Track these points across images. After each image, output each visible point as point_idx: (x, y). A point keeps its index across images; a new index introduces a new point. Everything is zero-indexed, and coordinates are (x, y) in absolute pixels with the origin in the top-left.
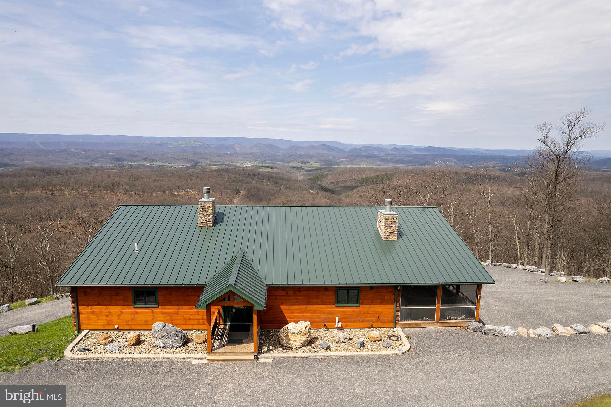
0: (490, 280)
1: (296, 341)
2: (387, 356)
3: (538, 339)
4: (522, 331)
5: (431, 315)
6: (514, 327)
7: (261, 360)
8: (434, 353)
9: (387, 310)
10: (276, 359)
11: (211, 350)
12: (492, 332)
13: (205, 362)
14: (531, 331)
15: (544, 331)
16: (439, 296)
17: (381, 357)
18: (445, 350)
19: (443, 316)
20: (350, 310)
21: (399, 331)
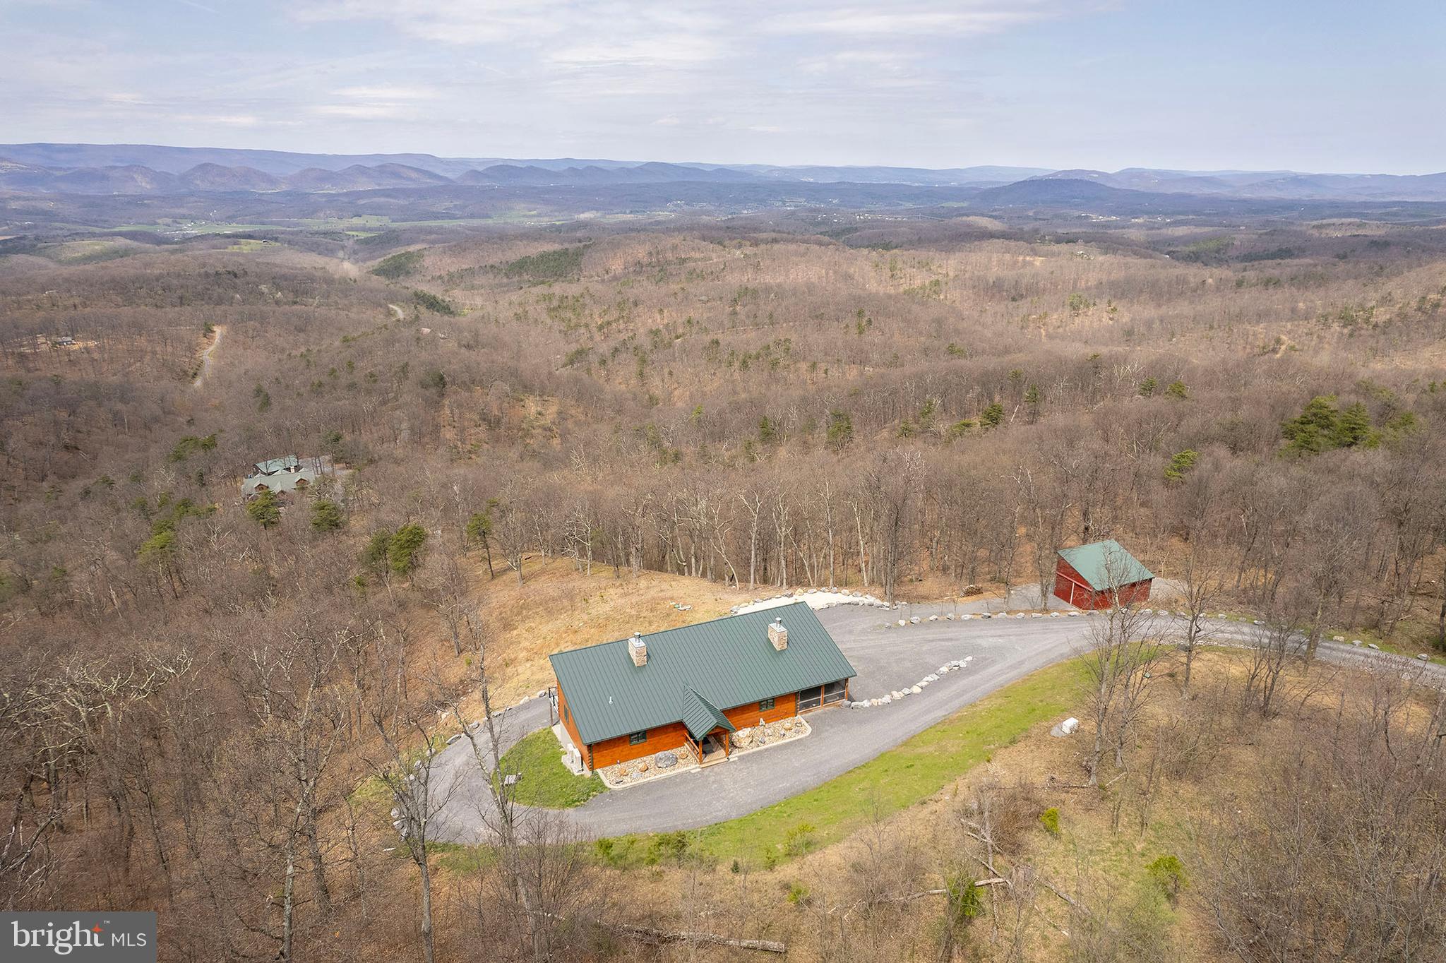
0: (854, 674)
1: (745, 743)
2: (801, 739)
3: (885, 706)
4: (874, 701)
5: (818, 702)
6: (869, 700)
7: (731, 760)
8: (827, 731)
9: (790, 706)
10: (739, 757)
11: (701, 762)
12: (857, 707)
13: (699, 770)
14: (880, 700)
15: (887, 699)
16: (823, 690)
17: (798, 740)
18: (832, 727)
19: (825, 701)
20: (770, 711)
21: (799, 718)
